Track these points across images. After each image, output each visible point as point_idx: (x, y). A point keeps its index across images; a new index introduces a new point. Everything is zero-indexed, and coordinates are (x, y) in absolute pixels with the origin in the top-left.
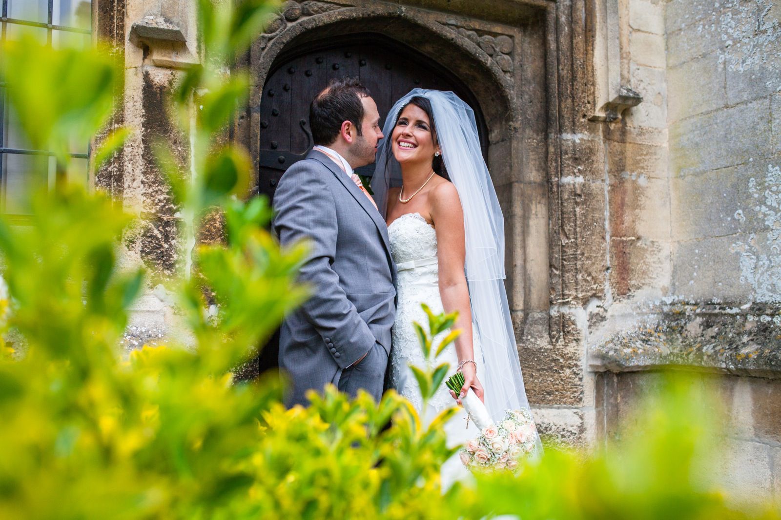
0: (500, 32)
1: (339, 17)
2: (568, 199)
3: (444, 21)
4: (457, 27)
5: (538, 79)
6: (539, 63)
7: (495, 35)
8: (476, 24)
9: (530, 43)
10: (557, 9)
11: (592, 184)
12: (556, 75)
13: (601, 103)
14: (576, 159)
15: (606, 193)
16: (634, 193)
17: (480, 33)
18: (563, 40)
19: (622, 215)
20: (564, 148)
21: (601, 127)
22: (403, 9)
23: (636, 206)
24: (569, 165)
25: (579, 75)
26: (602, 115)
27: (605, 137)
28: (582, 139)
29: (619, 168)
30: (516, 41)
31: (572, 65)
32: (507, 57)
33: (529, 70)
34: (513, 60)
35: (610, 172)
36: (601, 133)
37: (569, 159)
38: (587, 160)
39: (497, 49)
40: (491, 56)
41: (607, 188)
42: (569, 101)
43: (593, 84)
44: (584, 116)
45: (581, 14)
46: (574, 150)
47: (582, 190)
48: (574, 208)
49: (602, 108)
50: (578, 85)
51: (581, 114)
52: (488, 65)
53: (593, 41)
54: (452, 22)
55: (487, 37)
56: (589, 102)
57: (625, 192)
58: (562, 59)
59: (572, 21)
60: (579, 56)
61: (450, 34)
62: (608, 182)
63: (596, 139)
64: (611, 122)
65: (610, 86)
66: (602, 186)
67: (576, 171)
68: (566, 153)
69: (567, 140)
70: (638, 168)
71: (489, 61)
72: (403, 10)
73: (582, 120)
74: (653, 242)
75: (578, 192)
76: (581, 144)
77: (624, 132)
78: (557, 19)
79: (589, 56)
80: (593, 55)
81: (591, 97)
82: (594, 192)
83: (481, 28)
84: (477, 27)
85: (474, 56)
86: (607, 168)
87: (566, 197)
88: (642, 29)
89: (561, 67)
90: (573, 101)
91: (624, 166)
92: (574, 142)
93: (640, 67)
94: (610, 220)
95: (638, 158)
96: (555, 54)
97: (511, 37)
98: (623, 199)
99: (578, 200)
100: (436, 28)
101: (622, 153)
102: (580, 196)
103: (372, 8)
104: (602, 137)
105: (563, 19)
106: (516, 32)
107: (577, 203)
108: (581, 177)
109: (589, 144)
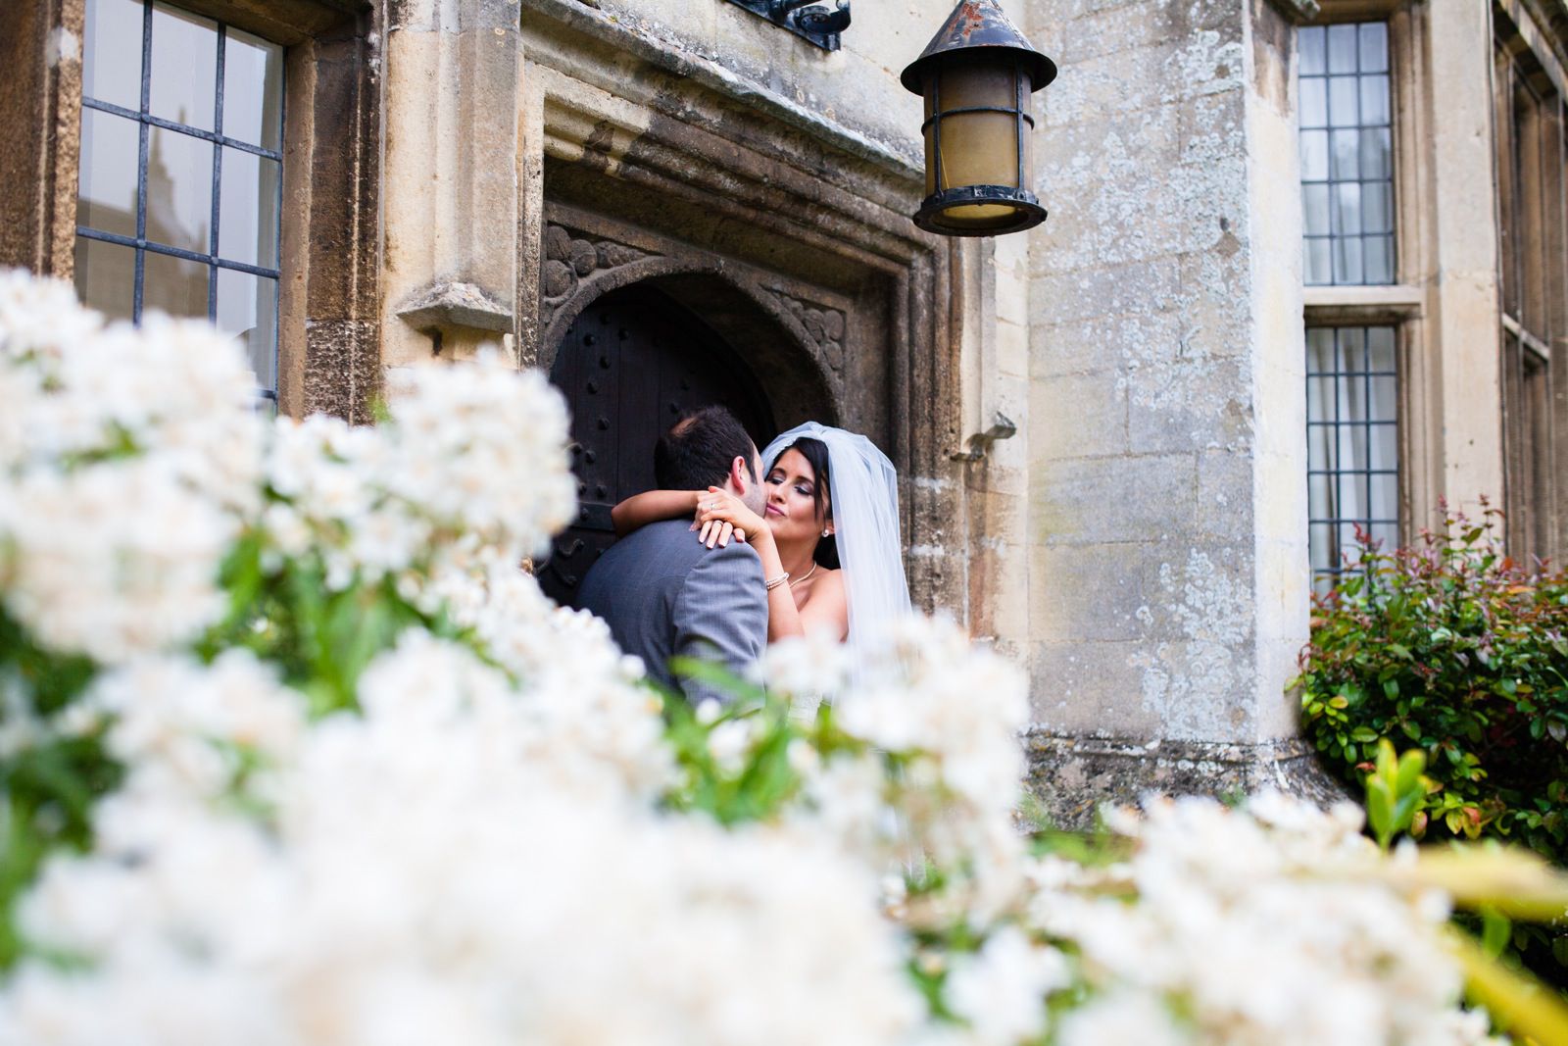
0: (830, 305)
1: (645, 273)
2: (924, 580)
3: (769, 285)
4: (782, 294)
5: (872, 383)
6: (874, 357)
7: (823, 308)
8: (805, 292)
9: (860, 323)
10: (912, 279)
11: (952, 558)
12: (907, 383)
13: (967, 433)
14: (935, 519)
15: (966, 570)
16: (993, 569)
17: (807, 304)
18: (921, 330)
19: (981, 602)
20: (918, 500)
21: (962, 467)
22: (722, 262)
23: (995, 590)
24: (924, 527)
25: (942, 387)
26: (966, 450)
27: (966, 484)
28: (943, 489)
29: (979, 532)
30: (849, 320)
31: (933, 371)
32: (836, 345)
33: (859, 366)
34: (843, 351)
35: (970, 538)
36: (962, 479)
37: (925, 517)
38: (948, 520)
39: (827, 333)
40: (818, 342)
41: (967, 563)
42: (927, 426)
43: (959, 404)
44: (946, 452)
45: (945, 292)
46: (933, 504)
47: (942, 568)
48: (930, 595)
49: (968, 441)
50: (941, 404)
51: (942, 450)
52: (817, 358)
53: (960, 336)
54: (778, 287)
55: (814, 312)
56: (952, 431)
57: (983, 569)
58: (919, 359)
59: (933, 302)
60: (942, 357)
61: (775, 306)
62: (967, 553)
63: (957, 488)
64: (974, 460)
65: (983, 409)
66: (961, 561)
67: (934, 537)
68: (922, 509)
69: (923, 488)
70: (997, 530)
71: (817, 352)
72: (722, 264)
73: (944, 458)
74: (1010, 643)
75: (938, 570)
76: (942, 496)
77: (985, 475)
78: (912, 295)
79: (955, 358)
80: (959, 357)
81: (956, 423)
82: (954, 570)
83: (809, 298)
84: (805, 296)
85: (800, 343)
86: (967, 532)
87: (920, 577)
88: (1006, 317)
89: (916, 372)
90: (933, 428)
91: (984, 528)
92: (932, 492)
93: (1004, 377)
94: (970, 612)
95: (998, 515)
96: (907, 349)
97: (842, 312)
98: (982, 578)
99: (937, 583)
100: (760, 296)
101: (982, 508)
102: (939, 576)
103: (686, 259)
104: (963, 485)
105: (921, 296)
106: (845, 304)
107: (935, 588)
108: (941, 547)
109: (950, 496)
